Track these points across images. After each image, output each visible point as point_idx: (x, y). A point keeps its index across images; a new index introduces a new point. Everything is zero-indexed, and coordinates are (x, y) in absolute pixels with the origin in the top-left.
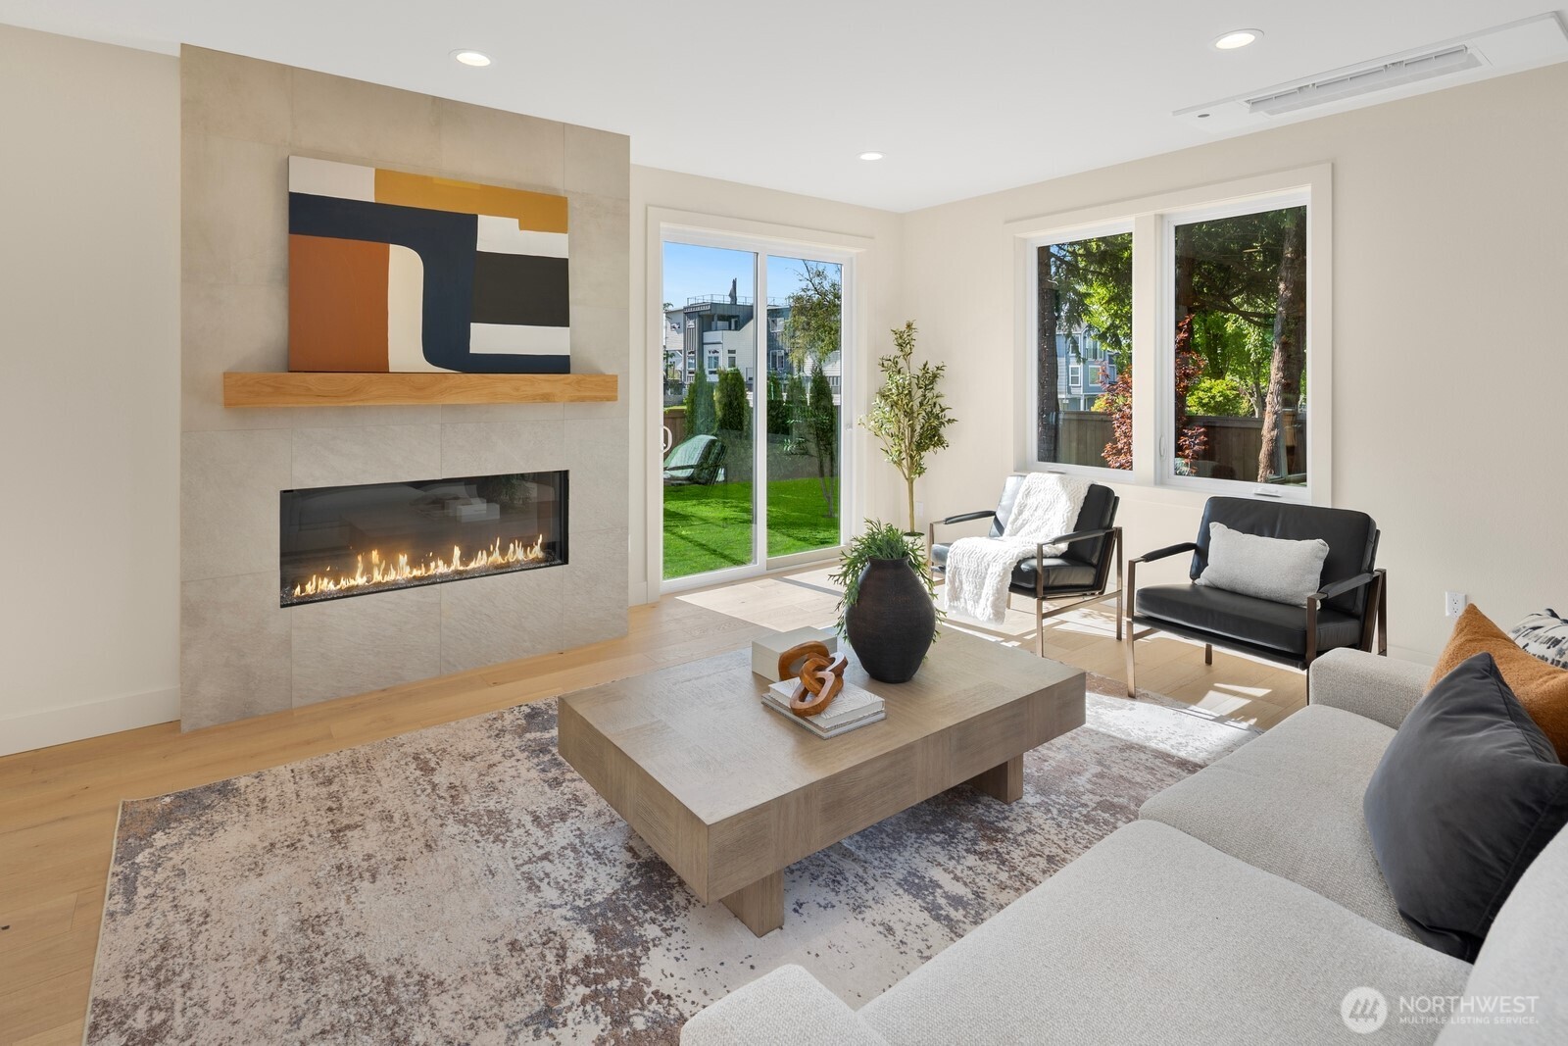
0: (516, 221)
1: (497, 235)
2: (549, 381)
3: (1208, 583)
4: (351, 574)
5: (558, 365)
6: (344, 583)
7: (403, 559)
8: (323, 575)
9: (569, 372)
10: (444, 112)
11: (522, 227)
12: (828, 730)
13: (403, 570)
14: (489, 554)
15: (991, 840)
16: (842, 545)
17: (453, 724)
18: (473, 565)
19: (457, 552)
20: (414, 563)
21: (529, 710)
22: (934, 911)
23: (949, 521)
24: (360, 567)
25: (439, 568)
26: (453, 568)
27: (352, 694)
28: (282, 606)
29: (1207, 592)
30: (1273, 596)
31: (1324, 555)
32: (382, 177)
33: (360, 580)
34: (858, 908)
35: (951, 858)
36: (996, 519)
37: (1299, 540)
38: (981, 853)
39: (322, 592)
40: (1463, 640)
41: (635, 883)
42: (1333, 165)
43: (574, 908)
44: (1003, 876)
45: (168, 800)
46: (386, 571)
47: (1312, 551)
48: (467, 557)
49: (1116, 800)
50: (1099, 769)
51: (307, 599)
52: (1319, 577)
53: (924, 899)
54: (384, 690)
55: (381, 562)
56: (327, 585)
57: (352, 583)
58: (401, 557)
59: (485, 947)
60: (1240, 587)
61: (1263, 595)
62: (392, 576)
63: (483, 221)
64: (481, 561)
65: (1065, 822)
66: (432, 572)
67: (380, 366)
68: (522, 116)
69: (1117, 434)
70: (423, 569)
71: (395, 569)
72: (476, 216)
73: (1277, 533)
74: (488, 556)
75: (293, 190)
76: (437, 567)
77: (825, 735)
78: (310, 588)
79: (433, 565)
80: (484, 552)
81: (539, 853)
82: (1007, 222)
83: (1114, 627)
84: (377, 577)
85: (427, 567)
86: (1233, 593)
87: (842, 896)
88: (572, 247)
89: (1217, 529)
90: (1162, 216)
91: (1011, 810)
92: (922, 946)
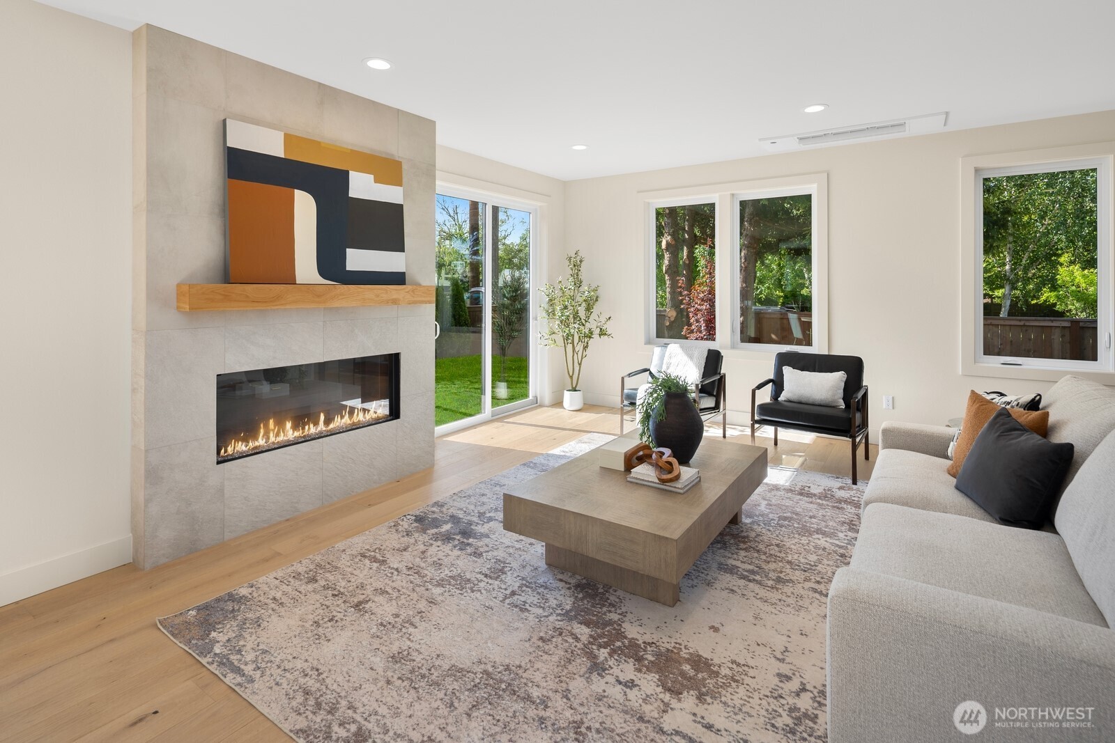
0: (372, 177)
1: (362, 186)
2: (396, 290)
3: (786, 399)
4: (255, 438)
5: (398, 279)
6: (251, 445)
7: (289, 425)
8: (237, 440)
9: (405, 284)
10: (327, 95)
11: (376, 181)
12: (681, 489)
13: (290, 433)
14: (342, 417)
15: (744, 543)
16: (531, 398)
17: (367, 532)
18: (332, 426)
19: (322, 417)
20: (295, 428)
21: (414, 518)
22: (744, 577)
23: (630, 375)
24: (262, 431)
25: (312, 429)
26: (319, 429)
27: (265, 525)
28: (218, 463)
29: (786, 403)
30: (822, 403)
31: (845, 379)
32: (289, 139)
33: (261, 442)
34: (709, 584)
35: (733, 554)
36: (651, 373)
37: (832, 372)
38: (744, 549)
39: (238, 451)
40: (978, 405)
41: (580, 596)
42: (828, 174)
43: (559, 615)
44: (764, 557)
45: (193, 613)
46: (277, 435)
47: (838, 378)
48: (328, 421)
49: (785, 515)
50: (766, 502)
51: (229, 458)
52: (842, 391)
53: (737, 574)
54: (287, 520)
55: (275, 428)
56: (241, 447)
57: (257, 444)
58: (287, 423)
59: (527, 644)
60: (803, 400)
61: (817, 403)
62: (281, 438)
63: (354, 176)
64: (338, 422)
65: (771, 529)
66: (306, 432)
67: (290, 280)
68: (373, 102)
69: (692, 321)
70: (301, 431)
71: (284, 432)
72: (347, 173)
73: (817, 368)
74: (341, 419)
75: (229, 144)
76: (309, 428)
77: (681, 491)
78: (230, 450)
79: (307, 427)
80: (339, 416)
81: (508, 592)
82: (638, 192)
83: (721, 431)
84: (272, 439)
85: (303, 429)
86: (800, 403)
87: (696, 581)
88: (405, 196)
89: (787, 370)
90: (733, 195)
91: (742, 527)
92: (753, 594)
